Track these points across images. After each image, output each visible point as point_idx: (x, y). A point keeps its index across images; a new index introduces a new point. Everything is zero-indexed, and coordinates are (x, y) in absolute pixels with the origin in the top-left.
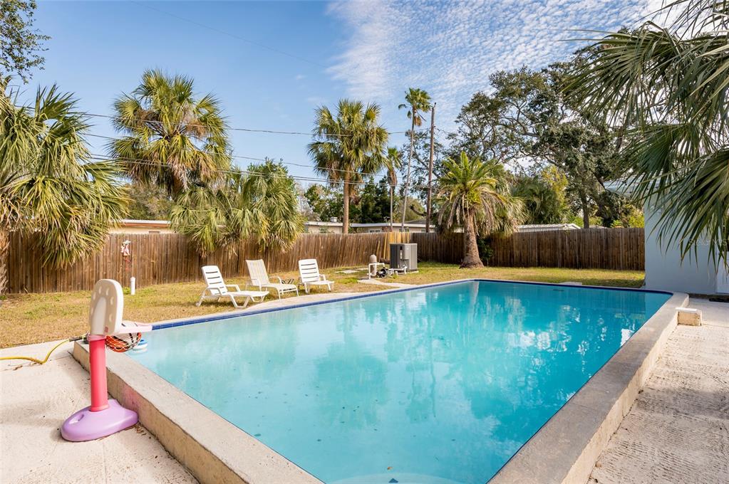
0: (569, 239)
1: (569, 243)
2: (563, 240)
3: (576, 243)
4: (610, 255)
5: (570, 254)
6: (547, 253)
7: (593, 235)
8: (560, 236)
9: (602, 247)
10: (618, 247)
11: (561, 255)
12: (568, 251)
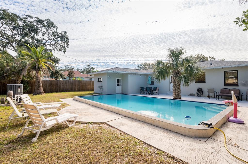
0: (62, 83)
1: (62, 84)
2: (60, 83)
3: (64, 84)
4: (73, 87)
5: (62, 88)
6: (54, 88)
7: (69, 82)
8: (59, 82)
9: (71, 85)
10: (75, 85)
11: (59, 88)
12: (61, 87)
